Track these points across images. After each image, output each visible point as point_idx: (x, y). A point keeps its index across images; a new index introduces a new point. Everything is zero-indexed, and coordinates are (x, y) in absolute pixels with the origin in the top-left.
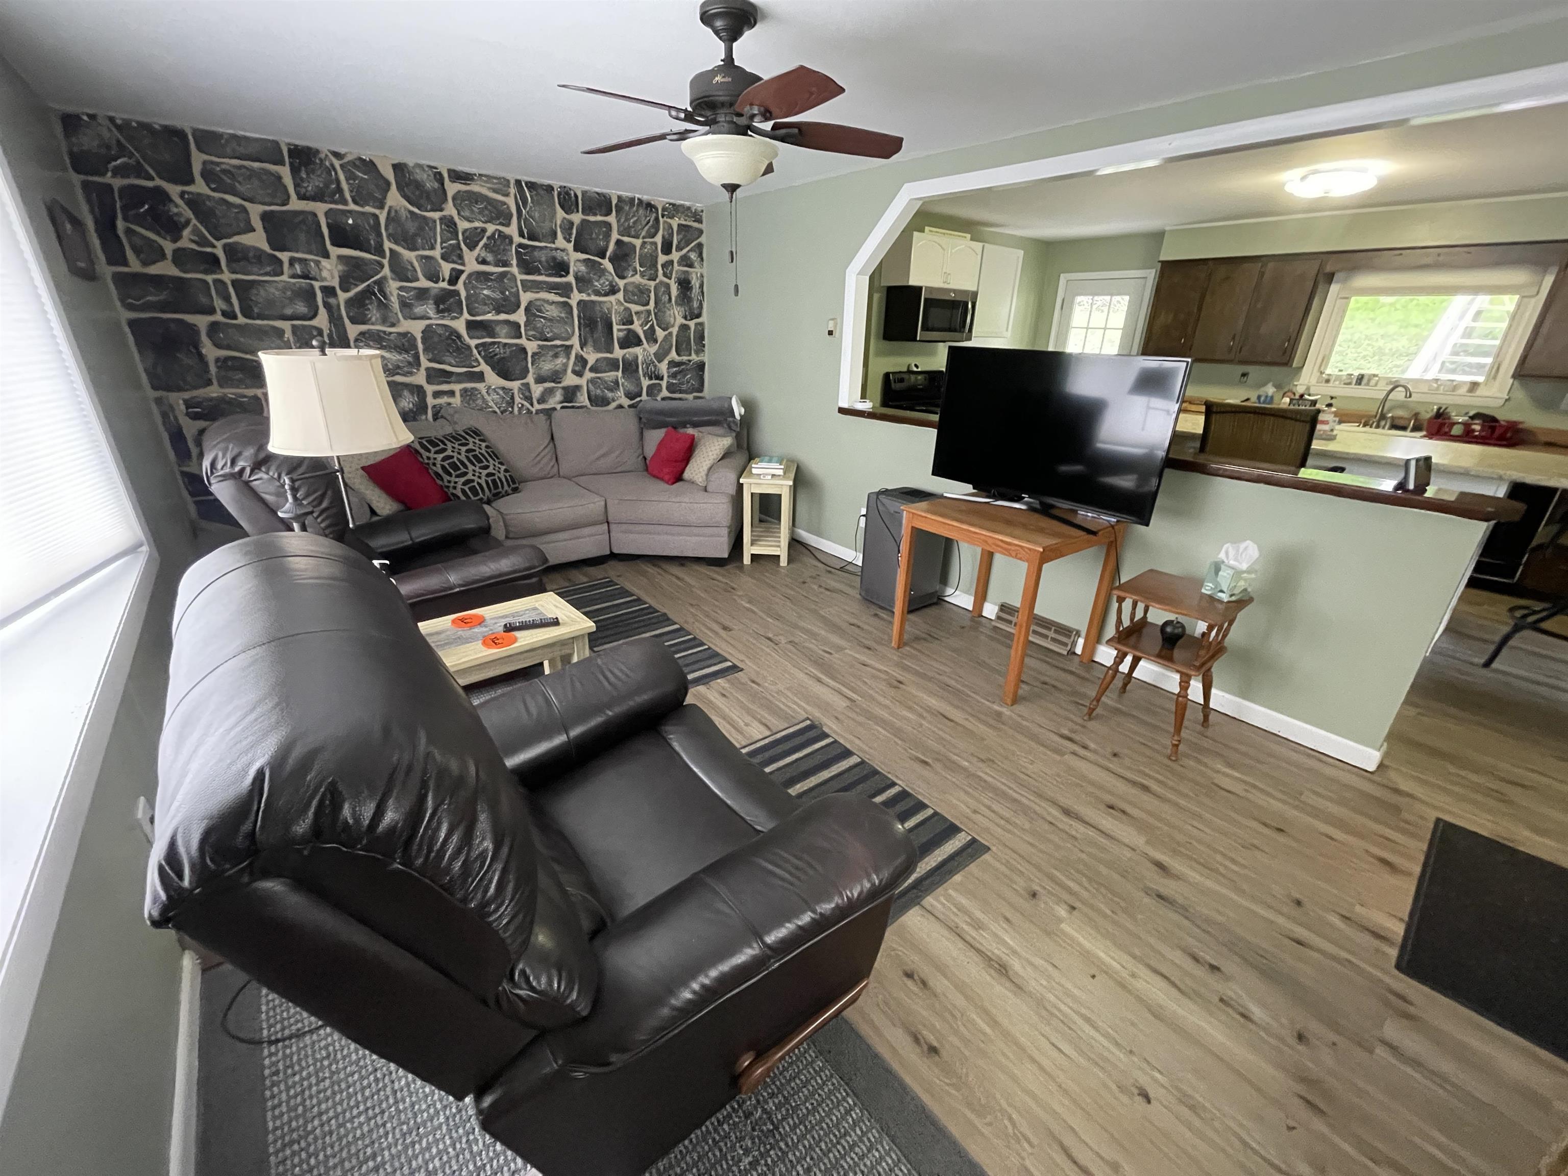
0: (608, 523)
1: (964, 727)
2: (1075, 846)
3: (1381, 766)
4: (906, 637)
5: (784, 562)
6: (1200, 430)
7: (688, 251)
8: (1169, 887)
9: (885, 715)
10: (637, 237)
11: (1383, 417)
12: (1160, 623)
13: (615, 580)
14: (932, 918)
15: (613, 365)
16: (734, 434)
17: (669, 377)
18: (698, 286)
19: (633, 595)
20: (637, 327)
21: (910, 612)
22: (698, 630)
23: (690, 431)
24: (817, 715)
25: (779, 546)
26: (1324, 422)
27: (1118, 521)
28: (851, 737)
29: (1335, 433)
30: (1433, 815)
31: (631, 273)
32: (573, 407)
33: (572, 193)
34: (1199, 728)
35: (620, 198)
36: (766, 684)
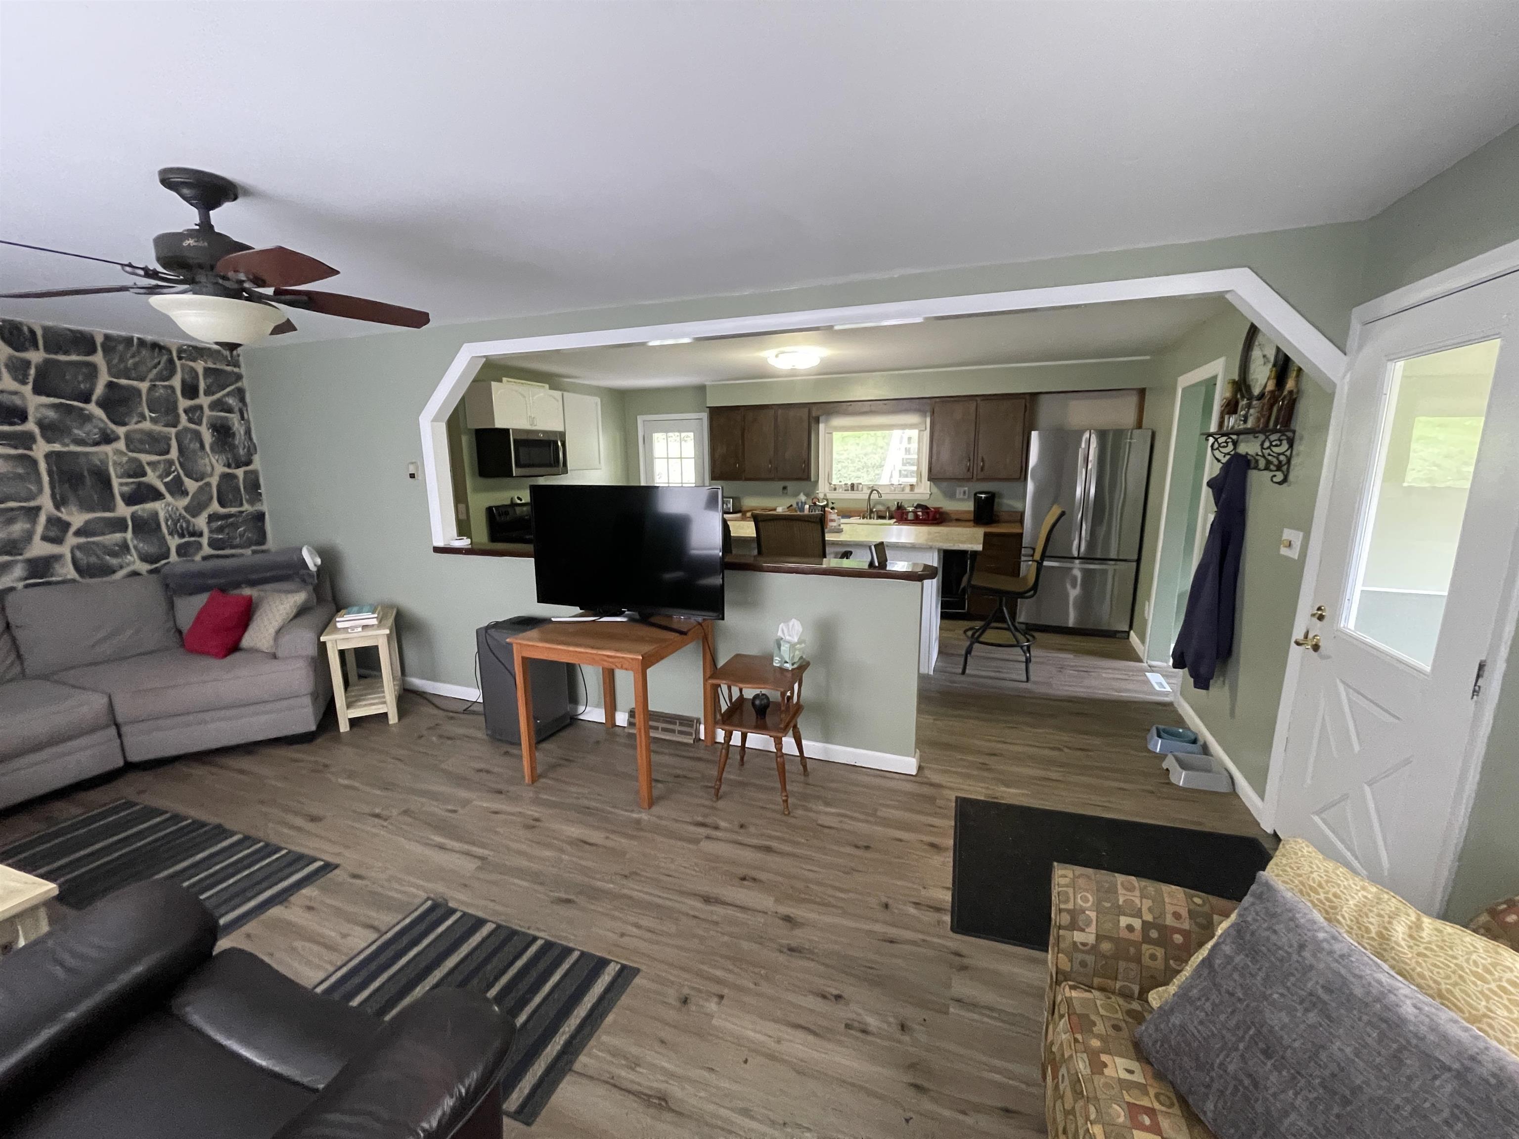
0: (118, 726)
1: (605, 847)
2: (717, 932)
3: (920, 768)
4: (539, 770)
5: (393, 719)
6: (754, 534)
7: (224, 396)
8: (799, 937)
9: (524, 863)
10: (142, 379)
11: (871, 511)
12: (751, 697)
13: (133, 798)
14: (584, 1081)
15: (119, 525)
16: (311, 588)
17: (211, 532)
18: (242, 432)
19: (166, 812)
20: (152, 478)
21: (539, 742)
22: (272, 833)
23: (247, 591)
24: (439, 888)
25: (385, 703)
26: (832, 521)
27: (704, 620)
28: (483, 903)
29: (842, 526)
30: (952, 795)
31: (135, 419)
32: (49, 583)
33: (25, 329)
34: (802, 778)
35: (107, 337)
36: (373, 874)
